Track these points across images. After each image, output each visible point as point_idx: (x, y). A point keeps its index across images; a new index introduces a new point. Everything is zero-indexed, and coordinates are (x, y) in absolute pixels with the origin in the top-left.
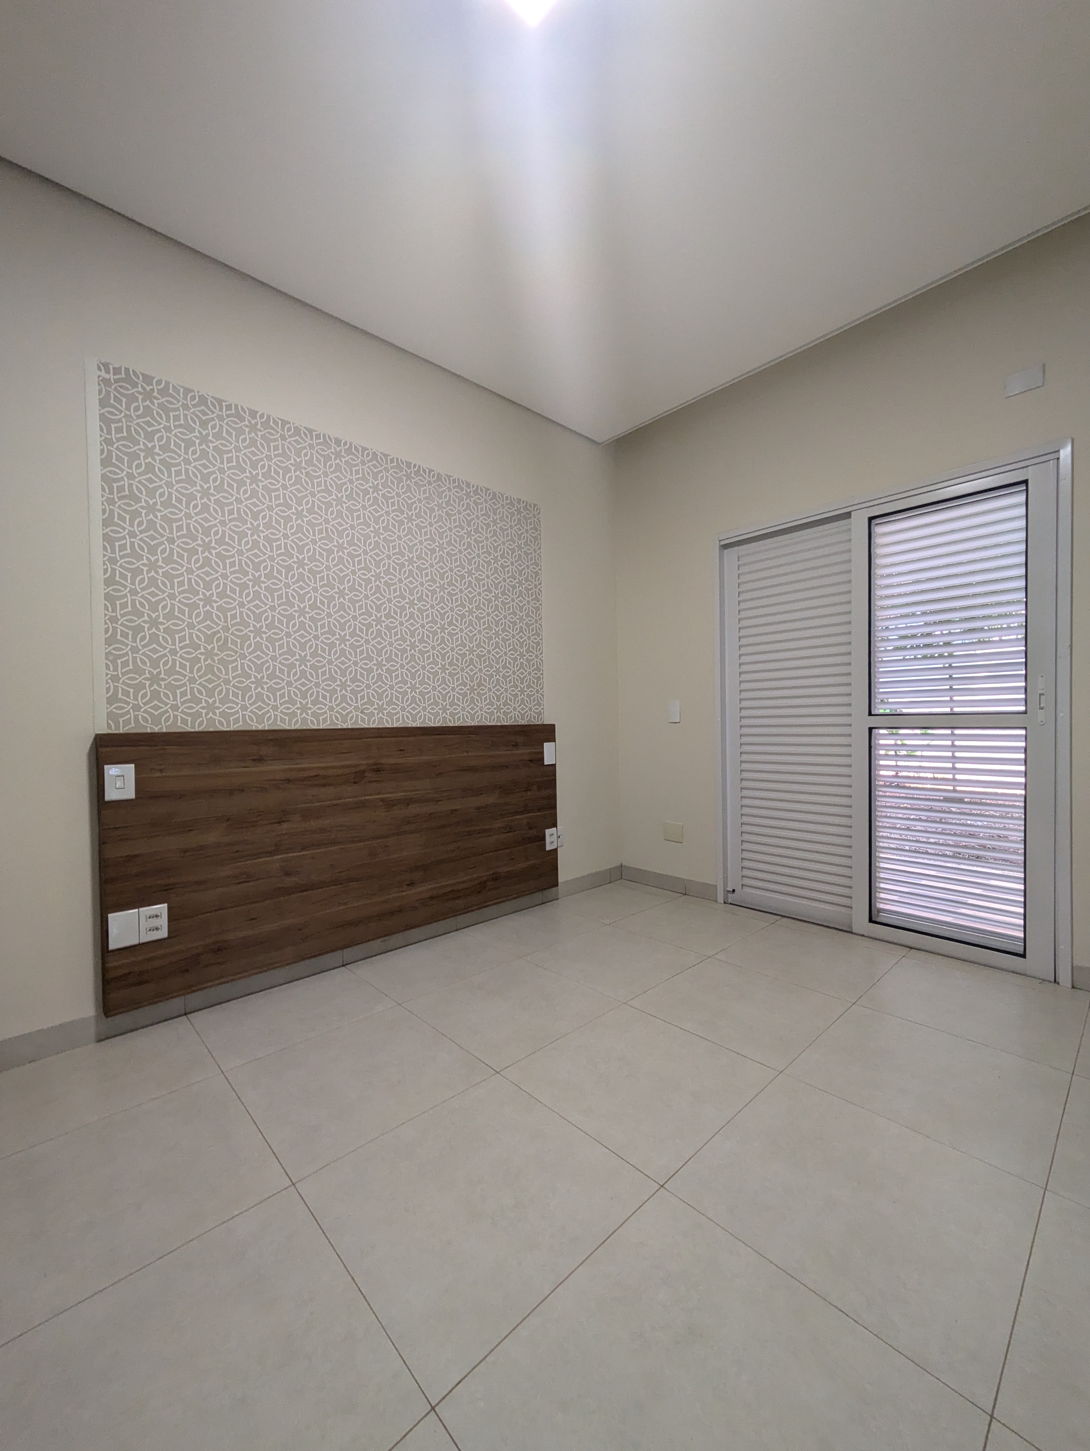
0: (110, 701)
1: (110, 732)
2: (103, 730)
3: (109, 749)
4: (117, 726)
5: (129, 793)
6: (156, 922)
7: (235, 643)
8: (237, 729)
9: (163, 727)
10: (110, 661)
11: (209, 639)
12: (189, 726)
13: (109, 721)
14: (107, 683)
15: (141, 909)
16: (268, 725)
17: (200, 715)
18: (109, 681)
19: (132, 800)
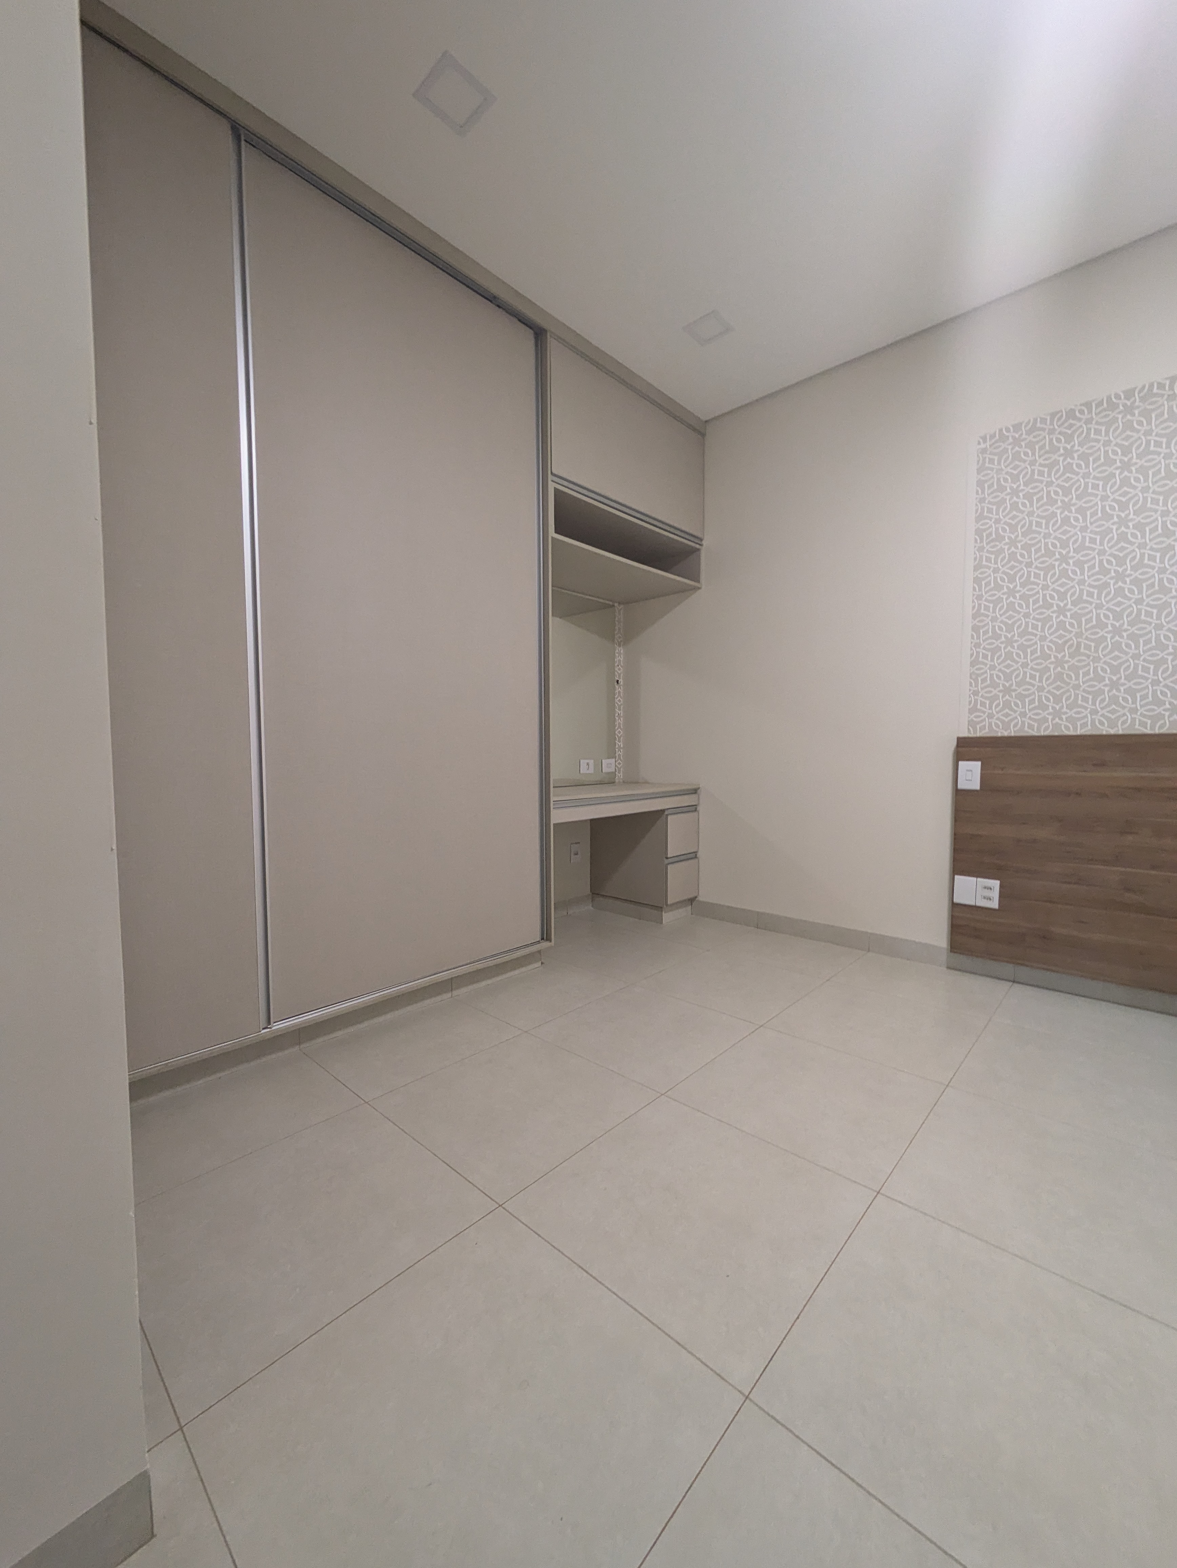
0: (971, 711)
1: (970, 736)
2: (965, 734)
3: (964, 749)
4: (975, 731)
5: (976, 785)
6: (987, 893)
7: (1088, 647)
8: (1084, 734)
9: (1012, 732)
10: (973, 680)
11: (1060, 648)
12: (1035, 730)
13: (970, 728)
14: (970, 697)
15: (979, 879)
16: (1122, 729)
17: (1046, 720)
18: (972, 696)
19: (977, 791)
